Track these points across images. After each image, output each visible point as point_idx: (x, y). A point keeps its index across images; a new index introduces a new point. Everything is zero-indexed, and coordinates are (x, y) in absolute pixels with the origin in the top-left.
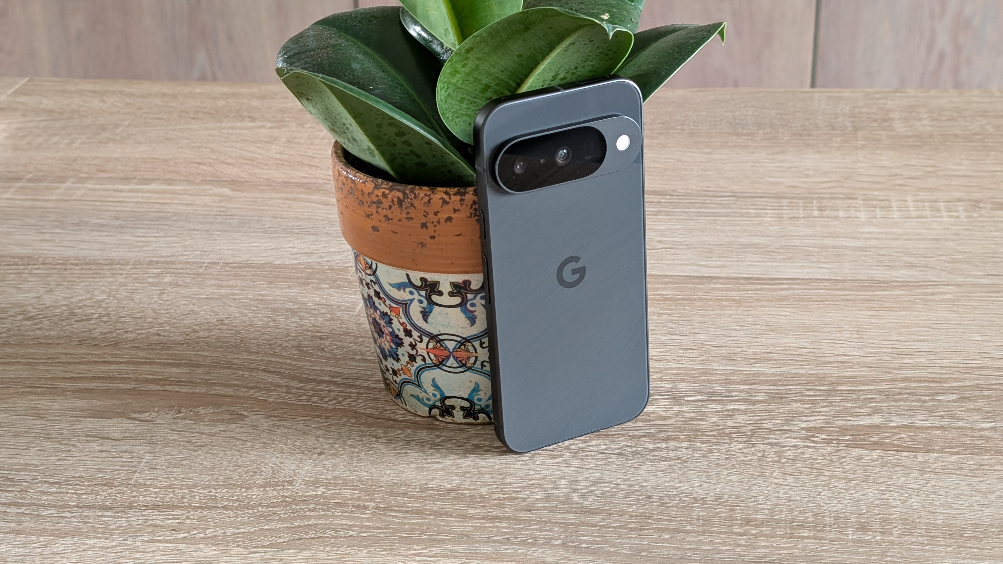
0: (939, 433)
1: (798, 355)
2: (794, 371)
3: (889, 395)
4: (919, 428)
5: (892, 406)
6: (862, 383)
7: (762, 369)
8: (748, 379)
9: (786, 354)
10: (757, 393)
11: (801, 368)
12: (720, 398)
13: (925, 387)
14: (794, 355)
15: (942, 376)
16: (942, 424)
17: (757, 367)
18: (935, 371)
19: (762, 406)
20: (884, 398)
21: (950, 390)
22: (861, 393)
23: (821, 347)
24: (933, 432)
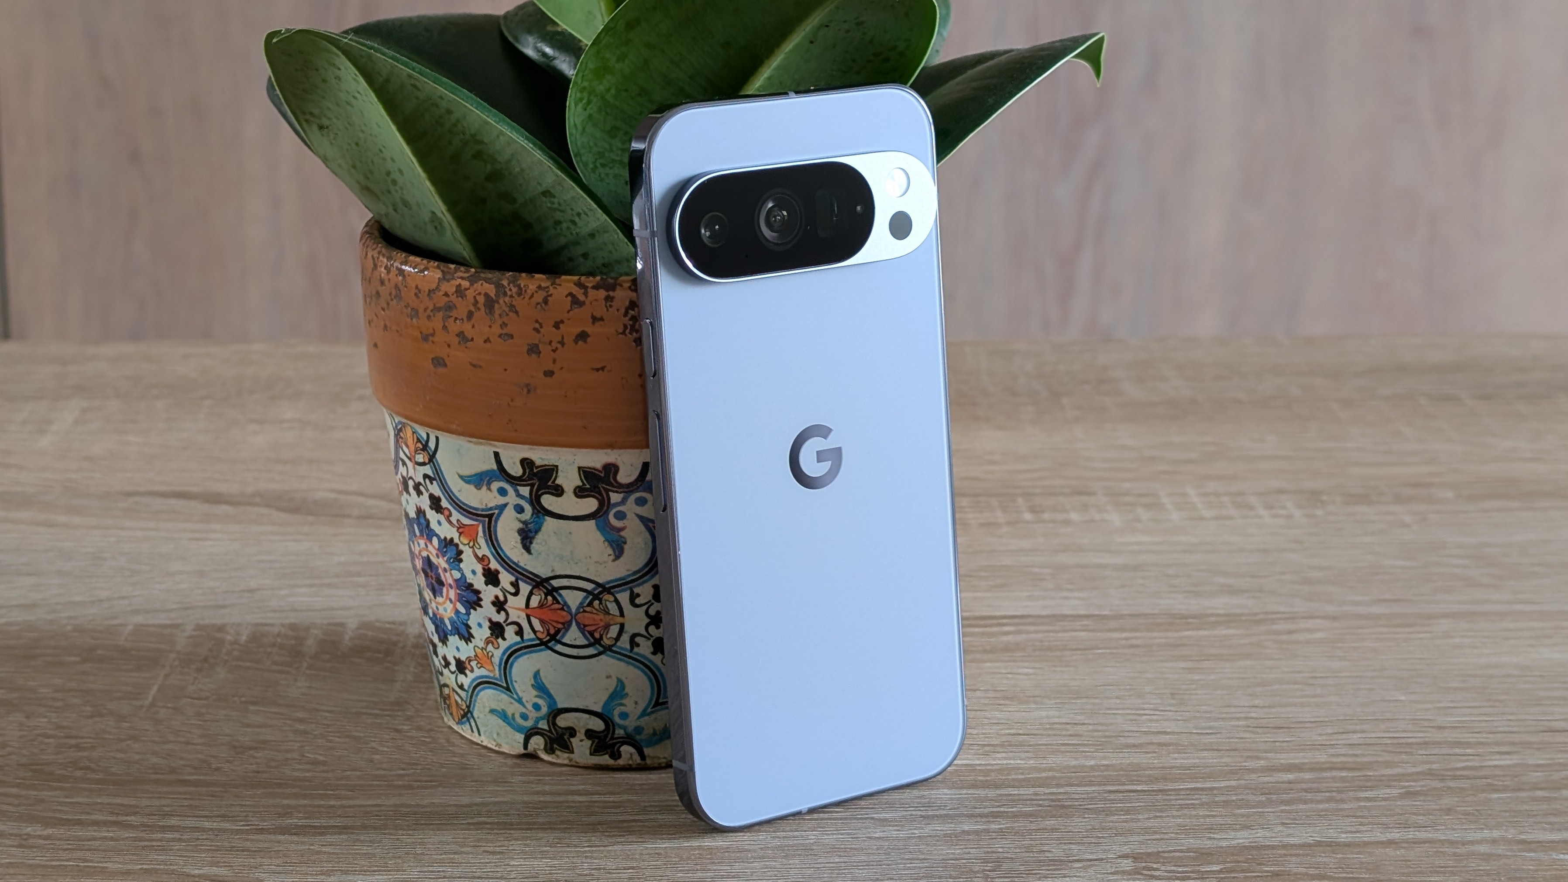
0: (1389, 851)
1: (1071, 735)
2: (1074, 763)
3: (1271, 794)
4: (1348, 845)
5: (1282, 811)
6: (1211, 776)
7: (1012, 762)
8: (989, 778)
9: (1049, 735)
10: (1014, 801)
11: (1086, 757)
12: (945, 812)
13: (1333, 778)
14: (1065, 735)
15: (1359, 760)
16: (1389, 836)
17: (999, 759)
18: (1343, 751)
19: (1031, 822)
20: (1263, 798)
21: (1381, 781)
22: (1215, 792)
23: (1111, 721)
24: (1379, 851)
